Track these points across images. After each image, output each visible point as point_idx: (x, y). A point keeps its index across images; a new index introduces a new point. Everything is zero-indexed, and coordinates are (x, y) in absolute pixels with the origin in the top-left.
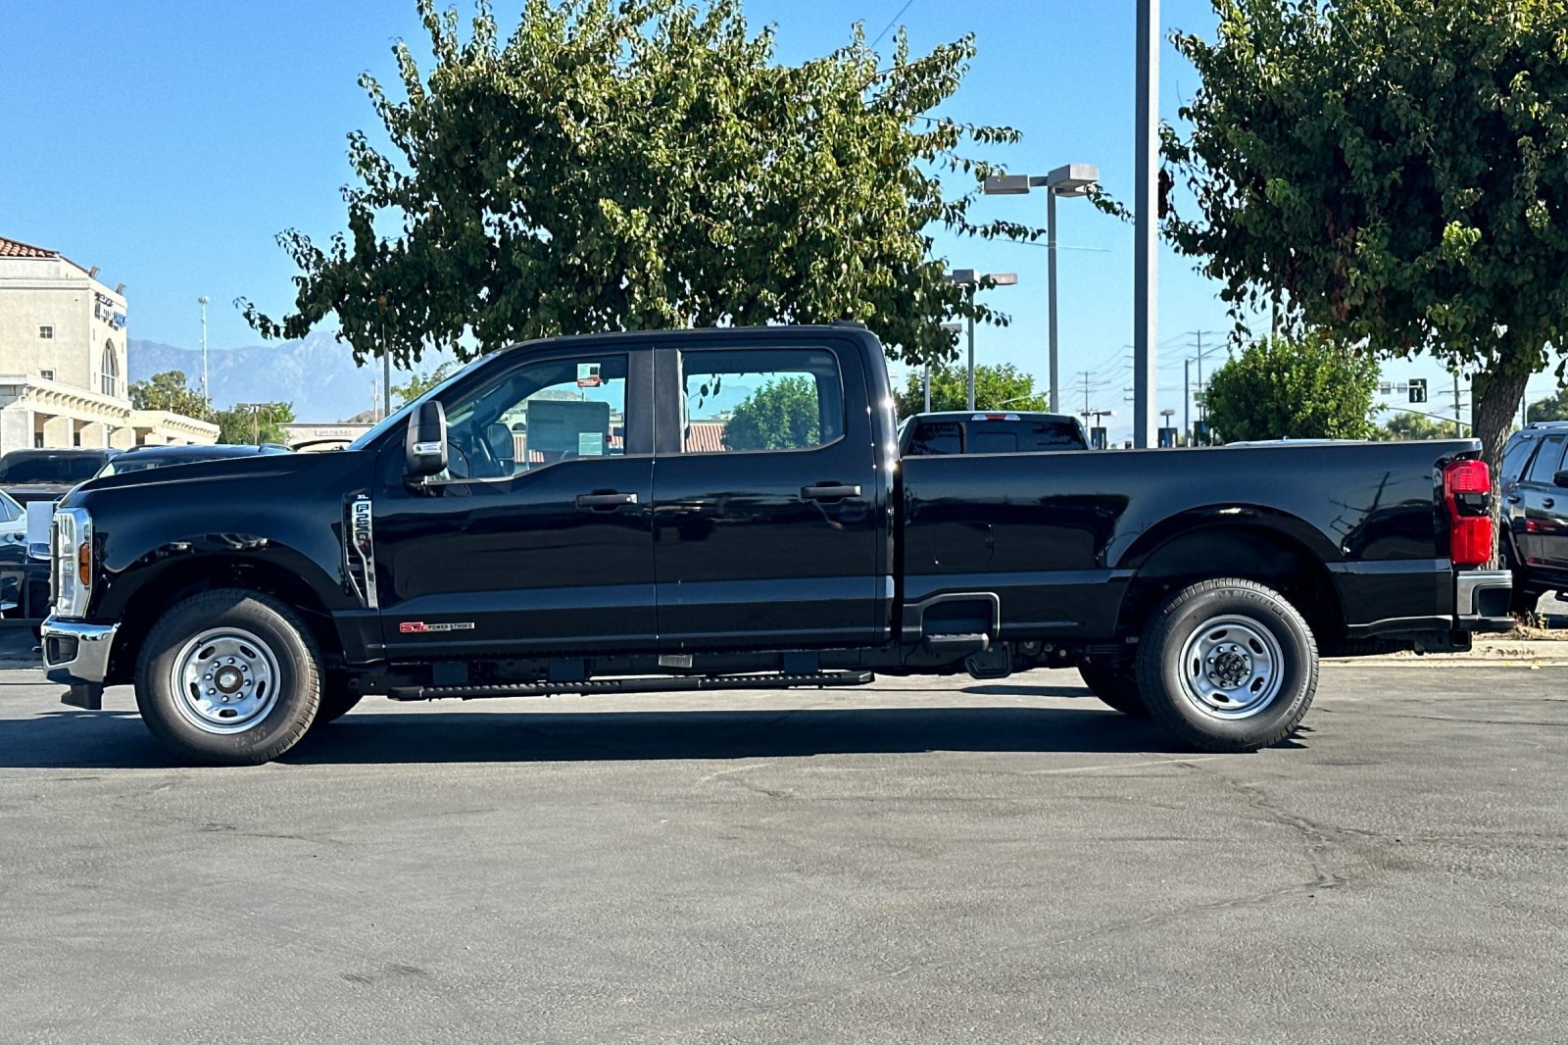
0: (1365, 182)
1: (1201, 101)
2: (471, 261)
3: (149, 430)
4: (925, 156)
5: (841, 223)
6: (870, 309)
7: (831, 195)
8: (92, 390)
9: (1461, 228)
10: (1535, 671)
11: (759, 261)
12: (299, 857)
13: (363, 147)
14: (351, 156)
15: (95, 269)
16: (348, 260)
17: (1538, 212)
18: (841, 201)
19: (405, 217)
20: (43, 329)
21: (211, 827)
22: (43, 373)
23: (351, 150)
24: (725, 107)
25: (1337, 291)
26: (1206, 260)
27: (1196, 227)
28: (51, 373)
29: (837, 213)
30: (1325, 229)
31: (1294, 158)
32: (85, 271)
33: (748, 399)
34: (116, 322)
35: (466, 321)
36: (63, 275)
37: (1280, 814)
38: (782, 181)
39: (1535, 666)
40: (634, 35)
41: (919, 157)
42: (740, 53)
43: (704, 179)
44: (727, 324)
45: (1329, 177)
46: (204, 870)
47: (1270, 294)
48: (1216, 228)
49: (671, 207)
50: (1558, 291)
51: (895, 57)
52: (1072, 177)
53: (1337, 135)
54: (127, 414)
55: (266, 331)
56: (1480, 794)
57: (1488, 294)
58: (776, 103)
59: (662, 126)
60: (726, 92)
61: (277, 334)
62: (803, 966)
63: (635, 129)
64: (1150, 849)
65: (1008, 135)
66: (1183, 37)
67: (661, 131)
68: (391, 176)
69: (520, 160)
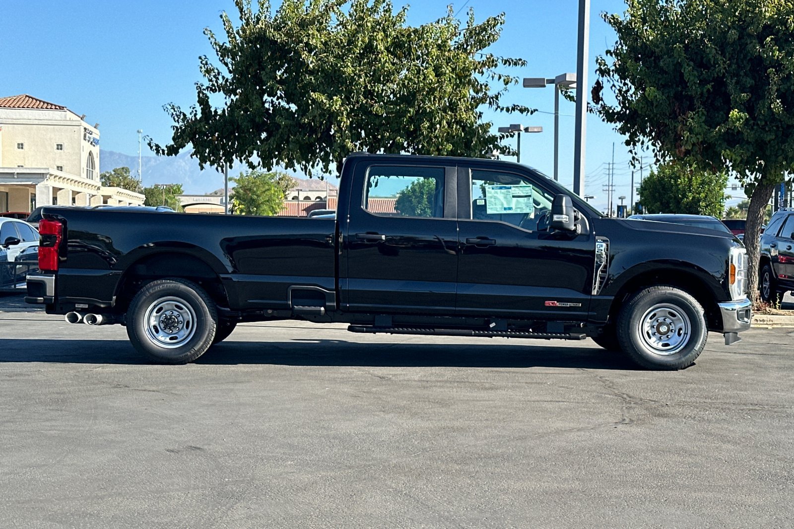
0: (694, 89)
1: (617, 47)
2: (257, 120)
3: (110, 197)
4: (479, 72)
5: (437, 105)
6: (450, 147)
7: (432, 91)
8: (82, 176)
9: (738, 113)
10: (770, 330)
11: (397, 122)
12: (156, 400)
13: (207, 64)
14: (201, 68)
15: (84, 116)
16: (198, 119)
17: (777, 105)
18: (437, 94)
19: (226, 98)
20: (58, 145)
21: (118, 386)
22: (58, 167)
23: (201, 65)
24: (381, 47)
25: (679, 142)
26: (619, 125)
27: (614, 109)
28: (61, 167)
29: (434, 100)
30: (674, 112)
31: (660, 76)
32: (79, 117)
33: (408, 187)
34: (94, 143)
35: (254, 149)
36: (68, 119)
37: (616, 392)
38: (408, 83)
39: (770, 327)
40: (337, 11)
41: (476, 72)
42: (389, 21)
43: (369, 82)
44: (382, 152)
45: (677, 86)
46: (111, 404)
47: (651, 142)
48: (624, 110)
49: (354, 95)
50: (787, 144)
51: (468, 23)
52: (567, 80)
53: (680, 65)
54: (99, 188)
55: (158, 152)
56: (715, 385)
57: (753, 145)
58: (406, 45)
59: (350, 56)
60: (382, 40)
61: (163, 153)
62: (373, 451)
63: (337, 57)
64: (549, 406)
65: (520, 62)
66: (608, 15)
67: (349, 58)
68: (220, 77)
69: (283, 70)
